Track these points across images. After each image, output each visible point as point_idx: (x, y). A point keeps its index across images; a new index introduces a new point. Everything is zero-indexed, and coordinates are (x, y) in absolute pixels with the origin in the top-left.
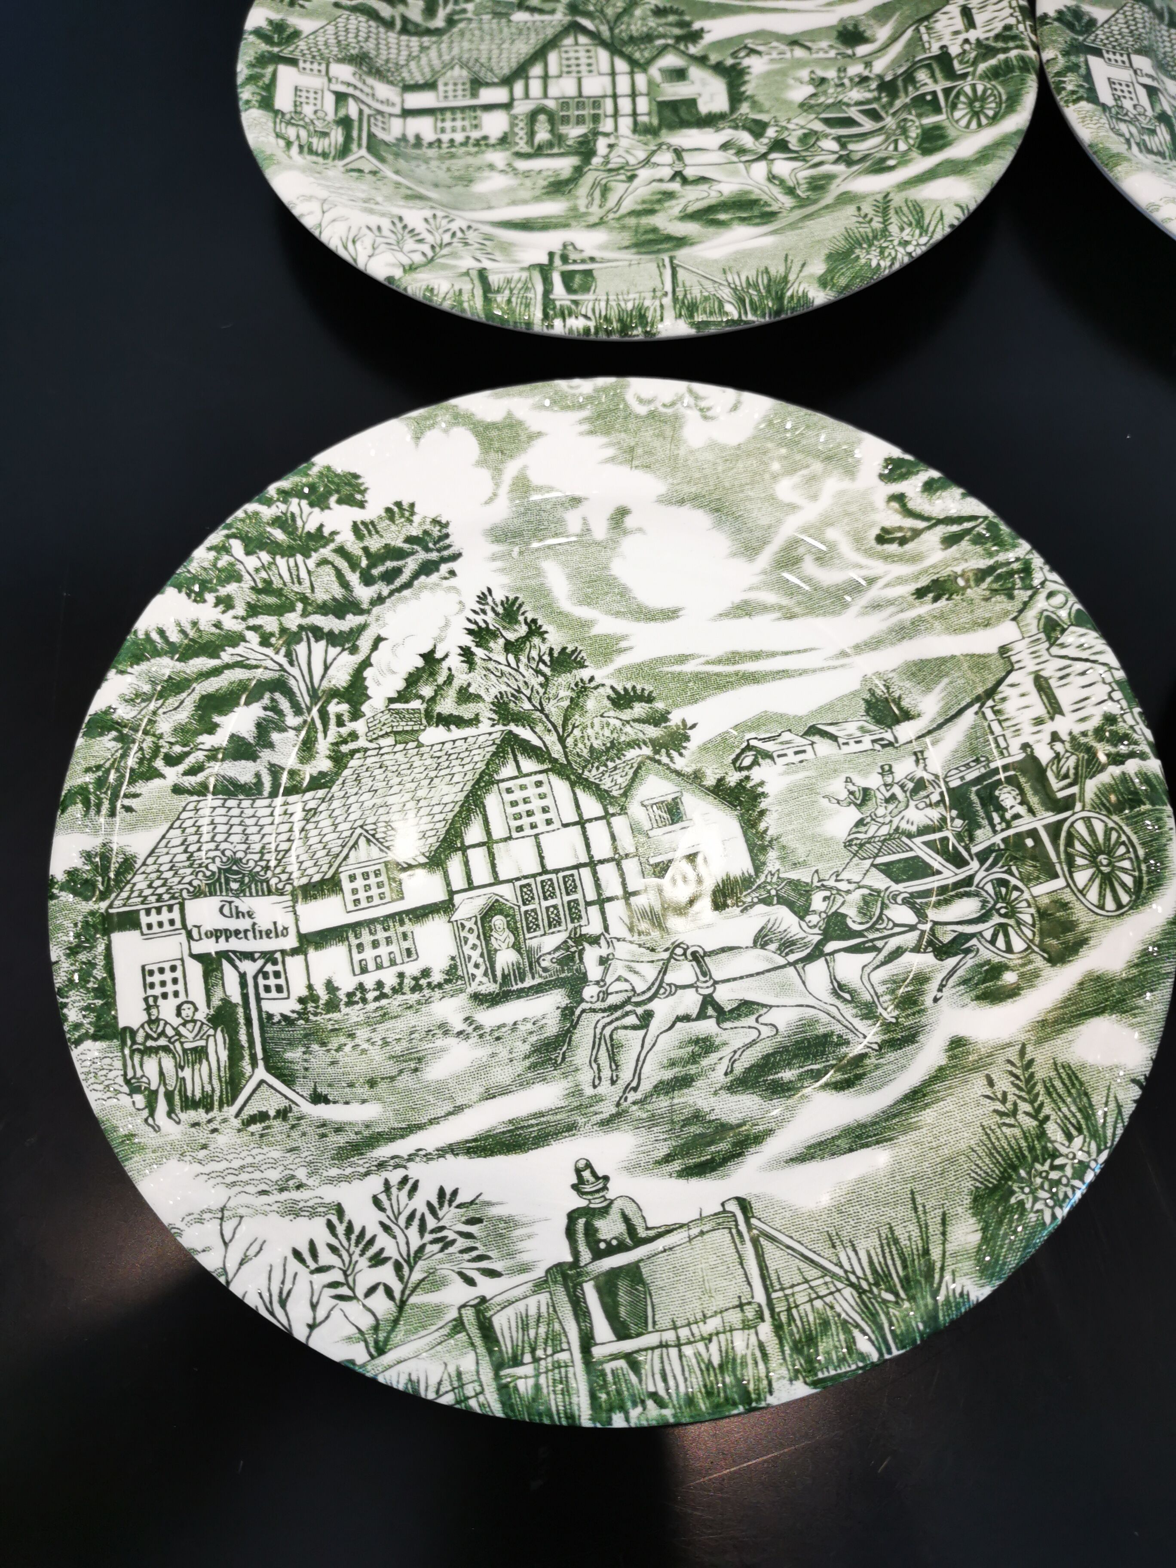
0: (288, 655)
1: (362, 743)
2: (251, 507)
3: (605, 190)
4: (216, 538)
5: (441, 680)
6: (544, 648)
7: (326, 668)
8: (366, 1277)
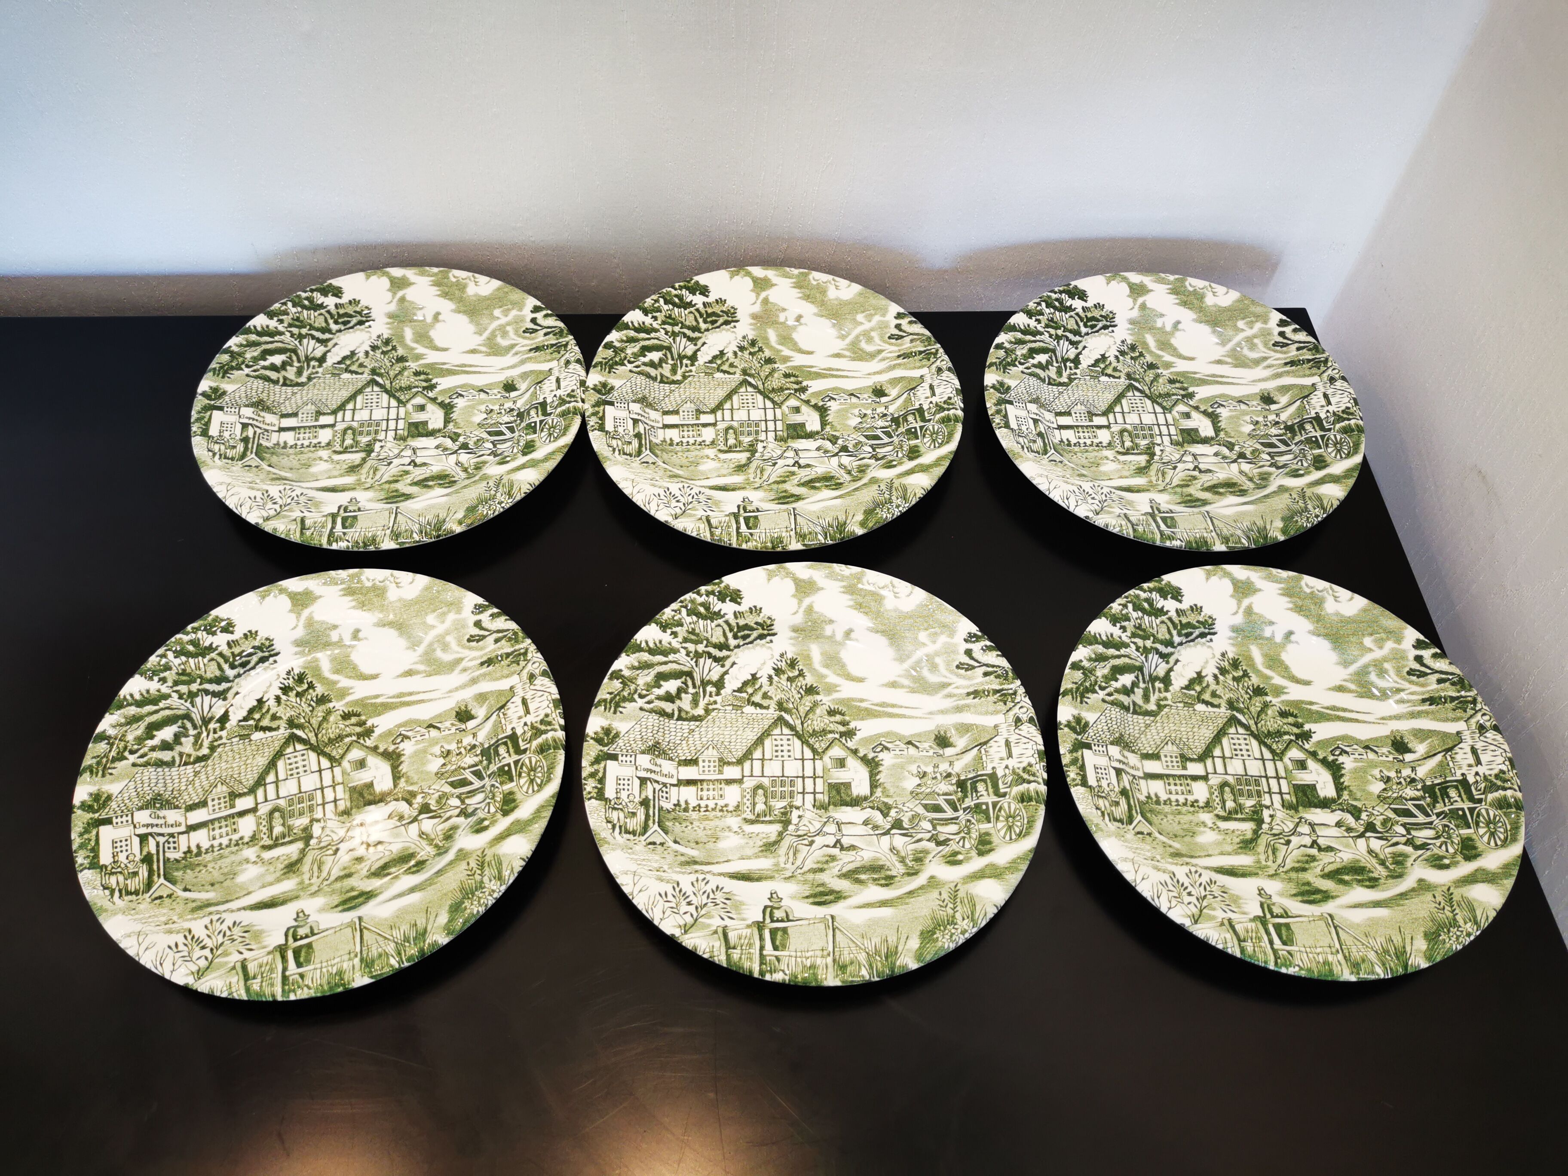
0: (192, 703)
1: (224, 741)
2: (178, 636)
3: (376, 470)
4: (160, 651)
5: (264, 711)
6: (314, 694)
7: (211, 708)
8: (197, 953)
